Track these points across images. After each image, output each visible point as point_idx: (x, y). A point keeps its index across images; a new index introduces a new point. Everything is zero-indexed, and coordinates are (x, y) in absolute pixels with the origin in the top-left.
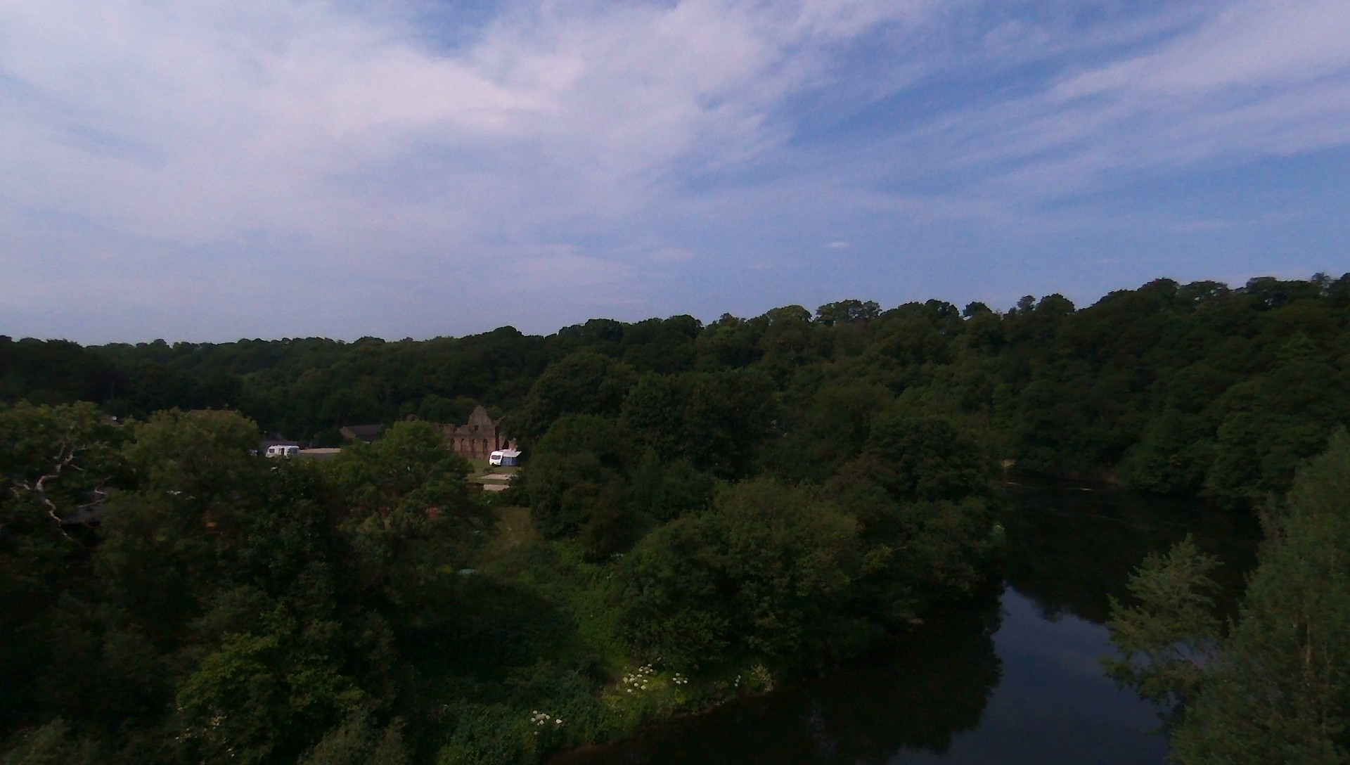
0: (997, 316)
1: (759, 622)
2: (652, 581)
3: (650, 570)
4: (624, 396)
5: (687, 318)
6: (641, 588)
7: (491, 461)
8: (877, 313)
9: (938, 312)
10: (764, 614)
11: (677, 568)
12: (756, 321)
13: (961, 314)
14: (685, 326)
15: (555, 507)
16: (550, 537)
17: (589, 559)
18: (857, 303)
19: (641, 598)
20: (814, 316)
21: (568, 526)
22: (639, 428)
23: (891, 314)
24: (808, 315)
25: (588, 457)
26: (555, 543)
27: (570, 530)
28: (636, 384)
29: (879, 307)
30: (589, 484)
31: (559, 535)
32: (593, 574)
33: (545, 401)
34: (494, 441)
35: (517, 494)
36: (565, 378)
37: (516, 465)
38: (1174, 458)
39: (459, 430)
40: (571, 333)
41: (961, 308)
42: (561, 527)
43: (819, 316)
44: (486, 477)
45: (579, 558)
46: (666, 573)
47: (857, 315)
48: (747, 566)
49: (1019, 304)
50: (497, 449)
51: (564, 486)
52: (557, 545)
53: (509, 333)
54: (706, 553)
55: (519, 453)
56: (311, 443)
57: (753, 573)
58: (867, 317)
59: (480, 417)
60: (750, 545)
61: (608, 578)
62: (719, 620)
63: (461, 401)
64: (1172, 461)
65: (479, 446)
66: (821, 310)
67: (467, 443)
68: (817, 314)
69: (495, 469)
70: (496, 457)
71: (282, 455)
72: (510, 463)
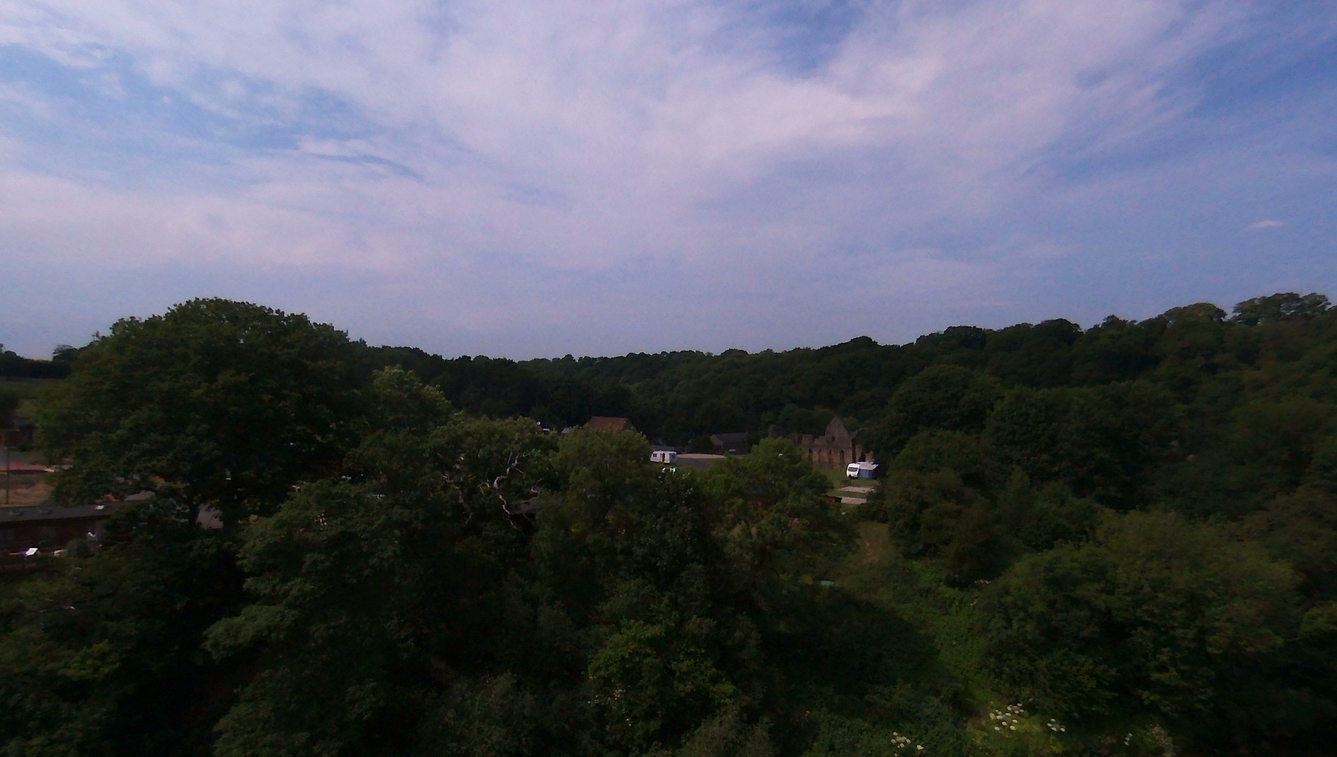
1: (1156, 676)
2: (1022, 614)
3: (1020, 603)
4: (988, 412)
5: (1062, 323)
6: (1009, 620)
7: (848, 473)
8: (1324, 307)
10: (1162, 668)
11: (1052, 604)
12: (1150, 323)
14: (1060, 331)
15: (914, 526)
16: (908, 556)
17: (951, 583)
18: (1292, 297)
19: (1009, 632)
20: (1230, 315)
21: (927, 546)
22: (1006, 446)
24: (1221, 313)
25: (949, 477)
26: (914, 562)
27: (930, 551)
28: (1002, 398)
29: (1327, 301)
30: (951, 505)
31: (918, 555)
32: (954, 598)
33: (902, 415)
34: (851, 452)
35: (874, 509)
36: (924, 391)
37: (872, 479)
39: (817, 441)
40: (929, 343)
42: (920, 547)
43: (1238, 314)
44: (843, 489)
45: (940, 581)
46: (1038, 607)
47: (1292, 311)
48: (1139, 610)
50: (854, 462)
51: (924, 505)
52: (917, 565)
53: (864, 343)
54: (1088, 590)
55: (875, 466)
56: (686, 448)
57: (1146, 618)
58: (1309, 313)
59: (837, 429)
60: (1142, 588)
61: (971, 604)
62: (1103, 667)
63: (819, 411)
65: (836, 459)
66: (1240, 307)
67: (825, 454)
68: (1234, 312)
69: (852, 481)
70: (853, 469)
71: (664, 460)
72: (867, 476)
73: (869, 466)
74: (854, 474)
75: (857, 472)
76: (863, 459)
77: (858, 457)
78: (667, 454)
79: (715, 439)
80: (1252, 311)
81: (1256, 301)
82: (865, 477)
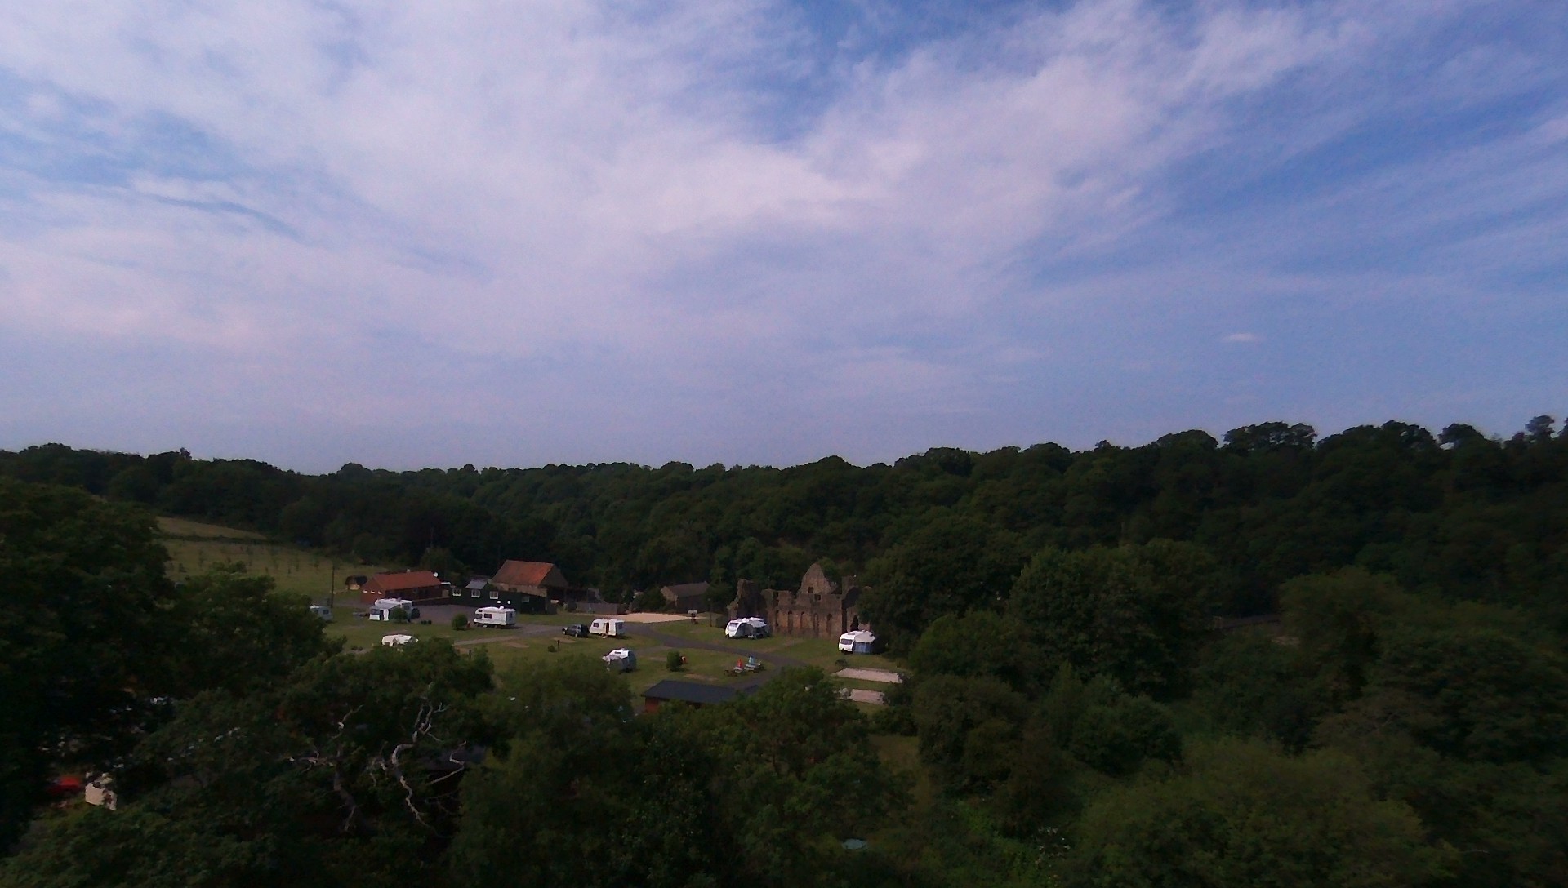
0: (1493, 445)
4: (1013, 577)
5: (1053, 448)
7: (841, 646)
8: (1310, 438)
9: (1403, 438)
13: (1438, 441)
14: (1051, 457)
16: (951, 794)
18: (1281, 426)
20: (1222, 443)
21: (975, 779)
23: (1333, 442)
24: (1214, 441)
27: (979, 786)
29: (1313, 431)
30: (1003, 724)
31: (965, 792)
32: (1015, 854)
34: (841, 618)
35: (895, 719)
37: (872, 654)
39: (795, 601)
40: (910, 464)
41: (1436, 431)
42: (966, 782)
43: (1228, 443)
44: (839, 672)
45: (994, 828)
47: (1281, 442)
49: (1529, 427)
50: (847, 631)
51: (968, 724)
52: (962, 805)
53: (834, 464)
55: (873, 638)
56: (630, 606)
58: (1297, 444)
63: (788, 550)
65: (823, 625)
66: (1231, 435)
67: (808, 617)
68: (1225, 440)
69: (848, 658)
70: (846, 642)
71: (607, 631)
72: (864, 651)
73: (864, 636)
74: (849, 647)
75: (852, 645)
76: (855, 628)
77: (850, 622)
78: (613, 623)
79: (668, 593)
80: (1245, 439)
81: (1246, 430)
82: (862, 653)
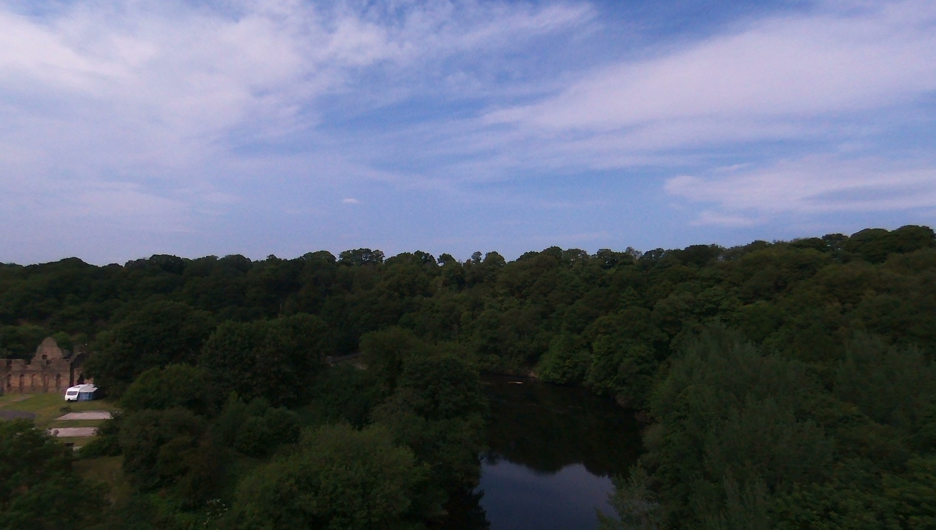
0: (459, 264)
5: (239, 257)
7: (67, 397)
8: (382, 258)
9: (422, 259)
11: (278, 520)
13: (437, 262)
14: (237, 263)
15: (151, 461)
16: (146, 491)
20: (338, 259)
21: (164, 478)
22: (218, 369)
23: (392, 260)
24: (334, 258)
27: (166, 482)
29: (383, 254)
30: (186, 438)
31: (155, 488)
34: (68, 375)
35: (106, 444)
36: (148, 324)
37: (93, 400)
38: (568, 362)
39: (29, 367)
40: (137, 266)
41: (436, 257)
45: (176, 508)
48: (334, 504)
49: (473, 257)
50: (71, 385)
53: (74, 264)
54: (302, 501)
55: (96, 388)
57: (339, 509)
58: (375, 260)
59: (50, 350)
64: (567, 364)
65: (52, 382)
67: (38, 378)
68: (340, 257)
69: (72, 405)
70: (70, 393)
72: (87, 398)
73: (88, 388)
74: (72, 397)
75: (76, 396)
76: (81, 382)
77: (76, 379)
80: (349, 257)
82: (86, 400)
